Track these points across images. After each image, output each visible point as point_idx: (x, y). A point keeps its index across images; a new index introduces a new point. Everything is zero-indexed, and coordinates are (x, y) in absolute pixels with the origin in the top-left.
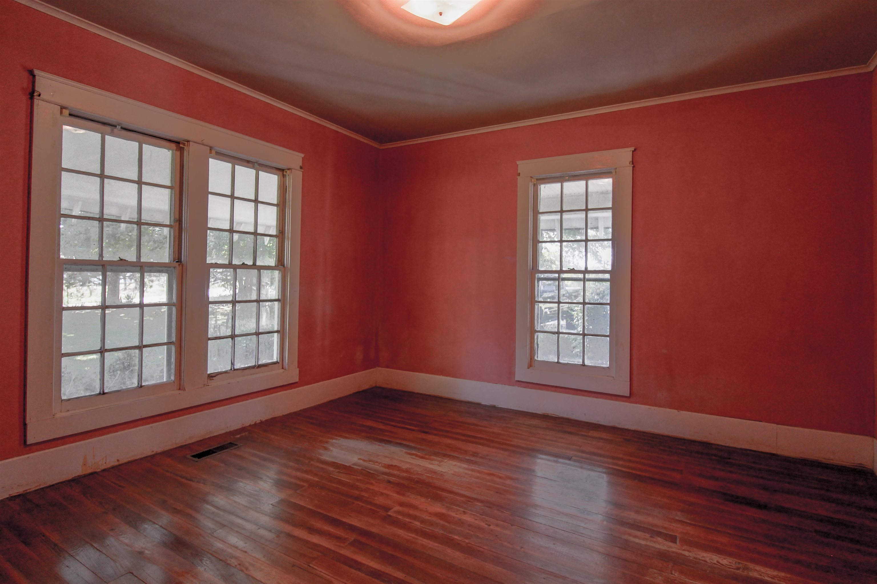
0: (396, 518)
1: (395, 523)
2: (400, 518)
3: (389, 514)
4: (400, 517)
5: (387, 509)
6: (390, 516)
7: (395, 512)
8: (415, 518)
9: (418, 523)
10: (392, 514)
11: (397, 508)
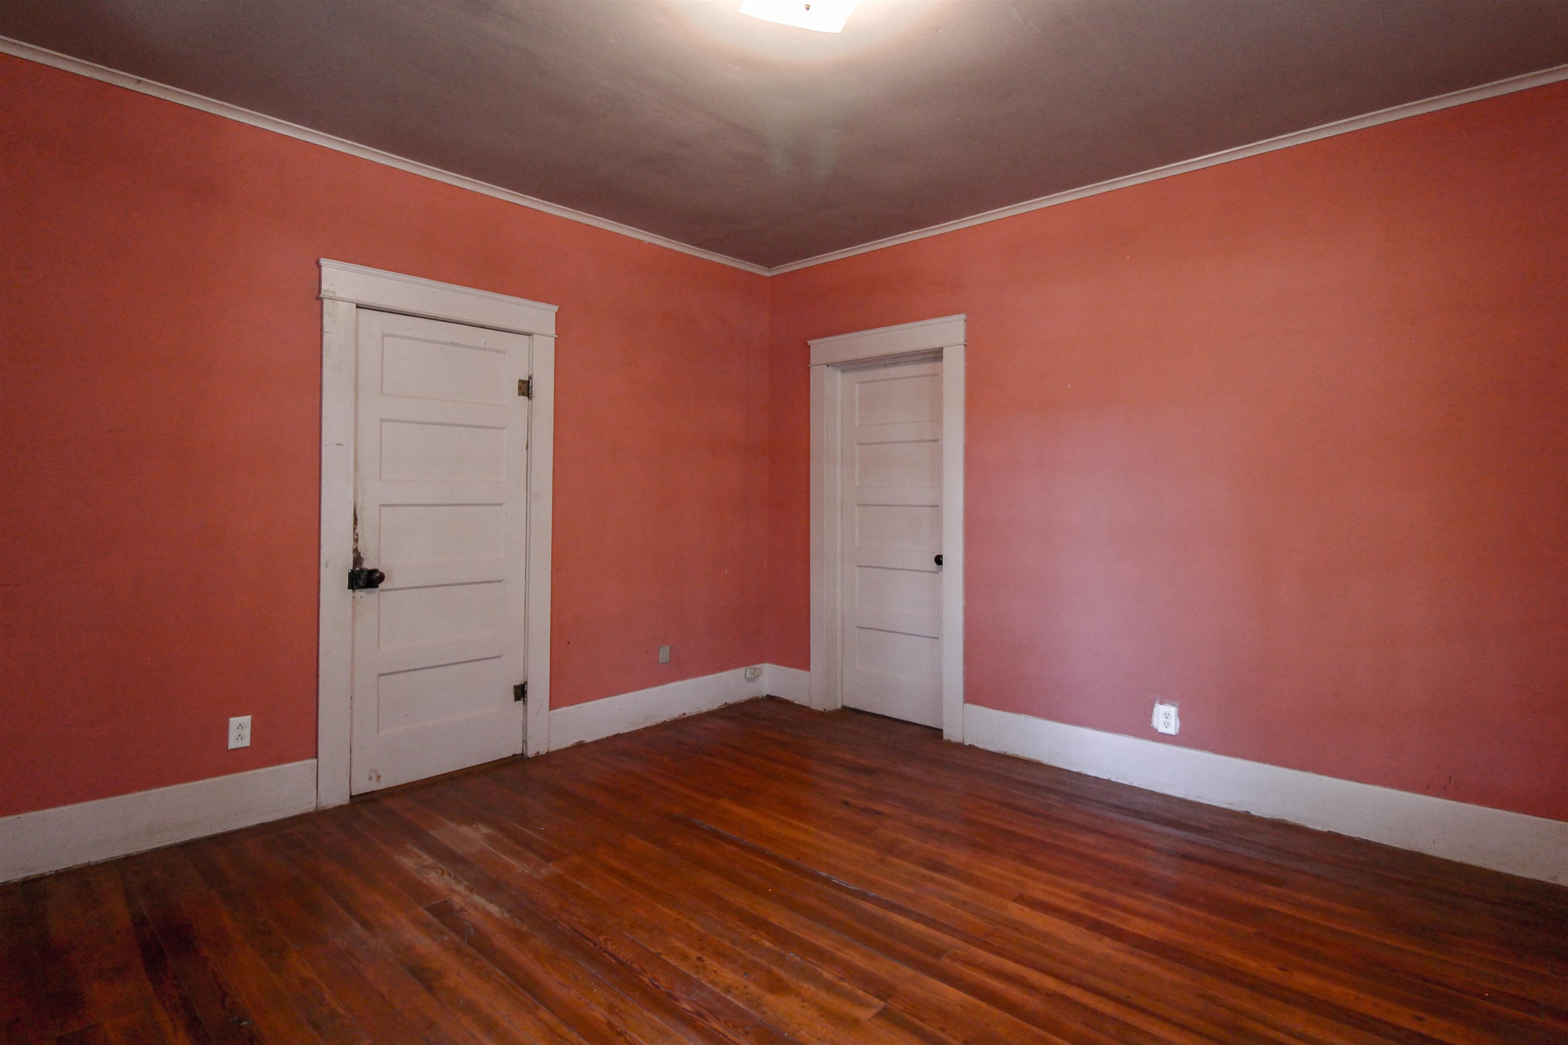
0: (866, 992)
1: (870, 982)
2: (860, 989)
3: (882, 1003)
4: (860, 992)
5: (885, 1015)
6: (882, 998)
7: (869, 1006)
8: (830, 987)
9: (827, 976)
10: (877, 1000)
11: (865, 1015)
